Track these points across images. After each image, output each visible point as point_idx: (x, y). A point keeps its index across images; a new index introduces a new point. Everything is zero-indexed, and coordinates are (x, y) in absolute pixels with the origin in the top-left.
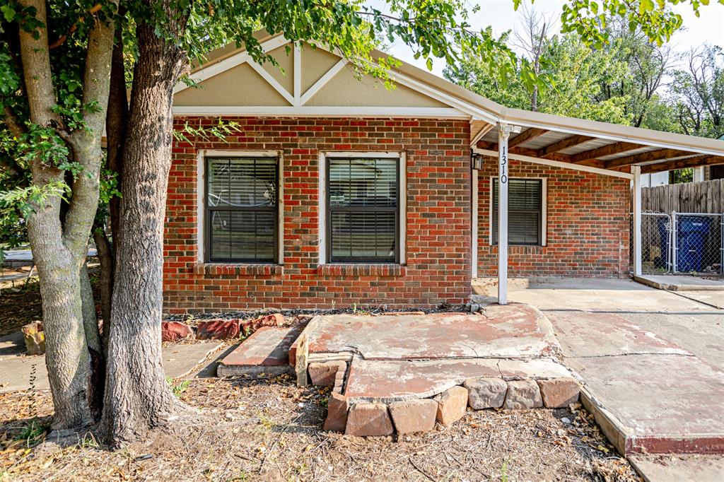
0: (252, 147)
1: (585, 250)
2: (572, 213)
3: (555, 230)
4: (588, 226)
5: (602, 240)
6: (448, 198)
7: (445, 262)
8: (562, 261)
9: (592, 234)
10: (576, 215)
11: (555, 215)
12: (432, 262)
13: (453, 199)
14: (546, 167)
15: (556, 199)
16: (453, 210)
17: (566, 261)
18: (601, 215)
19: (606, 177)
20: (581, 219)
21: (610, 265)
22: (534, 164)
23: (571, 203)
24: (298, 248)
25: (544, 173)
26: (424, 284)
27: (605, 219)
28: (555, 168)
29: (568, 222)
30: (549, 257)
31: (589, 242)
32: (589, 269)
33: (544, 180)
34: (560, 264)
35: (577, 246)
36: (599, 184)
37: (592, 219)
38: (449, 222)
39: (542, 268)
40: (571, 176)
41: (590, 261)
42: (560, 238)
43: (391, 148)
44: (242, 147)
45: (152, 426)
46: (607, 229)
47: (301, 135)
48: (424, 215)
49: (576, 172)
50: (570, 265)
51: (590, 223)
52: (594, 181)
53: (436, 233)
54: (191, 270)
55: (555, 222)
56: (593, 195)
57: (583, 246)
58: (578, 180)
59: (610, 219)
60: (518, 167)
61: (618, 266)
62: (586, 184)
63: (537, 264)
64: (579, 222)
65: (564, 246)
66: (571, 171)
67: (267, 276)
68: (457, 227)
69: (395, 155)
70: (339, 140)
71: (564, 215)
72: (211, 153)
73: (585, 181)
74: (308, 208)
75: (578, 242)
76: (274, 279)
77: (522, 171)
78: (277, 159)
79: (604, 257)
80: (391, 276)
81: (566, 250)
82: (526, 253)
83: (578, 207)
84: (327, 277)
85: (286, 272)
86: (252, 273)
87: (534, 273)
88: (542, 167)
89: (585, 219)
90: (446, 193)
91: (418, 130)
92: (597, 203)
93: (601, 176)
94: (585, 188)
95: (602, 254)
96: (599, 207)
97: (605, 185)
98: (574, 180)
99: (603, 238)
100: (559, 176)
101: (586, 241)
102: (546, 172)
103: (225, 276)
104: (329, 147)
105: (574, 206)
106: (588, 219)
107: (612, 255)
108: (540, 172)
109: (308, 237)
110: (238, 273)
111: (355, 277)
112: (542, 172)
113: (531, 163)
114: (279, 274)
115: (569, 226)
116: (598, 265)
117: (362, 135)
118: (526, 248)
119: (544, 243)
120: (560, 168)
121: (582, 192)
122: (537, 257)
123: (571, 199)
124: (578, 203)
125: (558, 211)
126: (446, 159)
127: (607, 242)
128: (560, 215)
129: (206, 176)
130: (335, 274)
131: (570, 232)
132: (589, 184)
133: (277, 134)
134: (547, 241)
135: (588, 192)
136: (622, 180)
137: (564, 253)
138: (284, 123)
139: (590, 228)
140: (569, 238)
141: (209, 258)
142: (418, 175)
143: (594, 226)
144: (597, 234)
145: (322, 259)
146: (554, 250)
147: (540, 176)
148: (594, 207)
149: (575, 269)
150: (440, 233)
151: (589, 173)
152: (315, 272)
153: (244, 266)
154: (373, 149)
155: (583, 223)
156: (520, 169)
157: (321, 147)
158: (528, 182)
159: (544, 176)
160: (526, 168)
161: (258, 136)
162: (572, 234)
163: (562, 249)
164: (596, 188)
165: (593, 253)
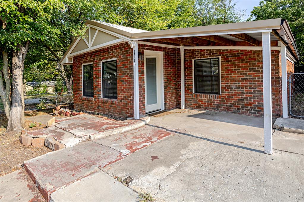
1: (245, 98)
2: (236, 76)
3: (225, 86)
4: (247, 83)
5: (257, 92)
7: (127, 99)
8: (230, 104)
9: (250, 88)
10: (238, 76)
11: (225, 77)
12: (124, 99)
14: (219, 50)
15: (226, 68)
17: (233, 104)
18: (256, 76)
20: (241, 79)
22: (213, 50)
23: (235, 70)
25: (218, 54)
26: (122, 108)
28: (225, 50)
29: (233, 81)
30: (222, 101)
31: (247, 93)
32: (248, 110)
34: (229, 106)
35: (240, 95)
36: (254, 57)
37: (249, 79)
38: (128, 83)
39: (219, 107)
40: (235, 54)
41: (248, 105)
42: (229, 90)
49: (237, 51)
50: (235, 106)
51: (248, 81)
52: (250, 55)
55: (225, 81)
56: (250, 64)
57: (243, 95)
58: (239, 56)
60: (204, 53)
62: (244, 57)
63: (216, 105)
64: (240, 81)
65: (231, 95)
66: (234, 51)
68: (130, 85)
71: (231, 77)
74: (98, 80)
75: (240, 93)
76: (92, 102)
77: (207, 55)
79: (258, 103)
81: (232, 97)
82: (210, 98)
83: (240, 72)
85: (94, 100)
88: (217, 51)
89: (244, 79)
92: (252, 69)
94: (244, 60)
95: (257, 101)
96: (254, 71)
98: (236, 56)
99: (258, 91)
100: (227, 55)
101: (246, 92)
102: (219, 53)
105: (237, 71)
106: (247, 79)
108: (215, 54)
110: (86, 100)
111: (106, 103)
112: (217, 53)
113: (211, 50)
115: (234, 84)
116: (254, 108)
118: (210, 95)
119: (221, 93)
120: (227, 50)
121: (242, 62)
122: (216, 100)
123: (235, 67)
124: (239, 69)
125: (227, 75)
128: (228, 77)
130: (102, 102)
131: (235, 87)
132: (246, 57)
134: (222, 92)
135: (246, 62)
137: (231, 99)
139: (248, 85)
140: (234, 90)
143: (251, 83)
144: (253, 88)
146: (225, 97)
147: (216, 56)
148: (251, 71)
149: (239, 109)
151: (247, 50)
155: (243, 81)
156: (206, 54)
158: (212, 60)
160: (208, 53)
162: (236, 88)
163: (230, 97)
164: (252, 59)
165: (251, 100)
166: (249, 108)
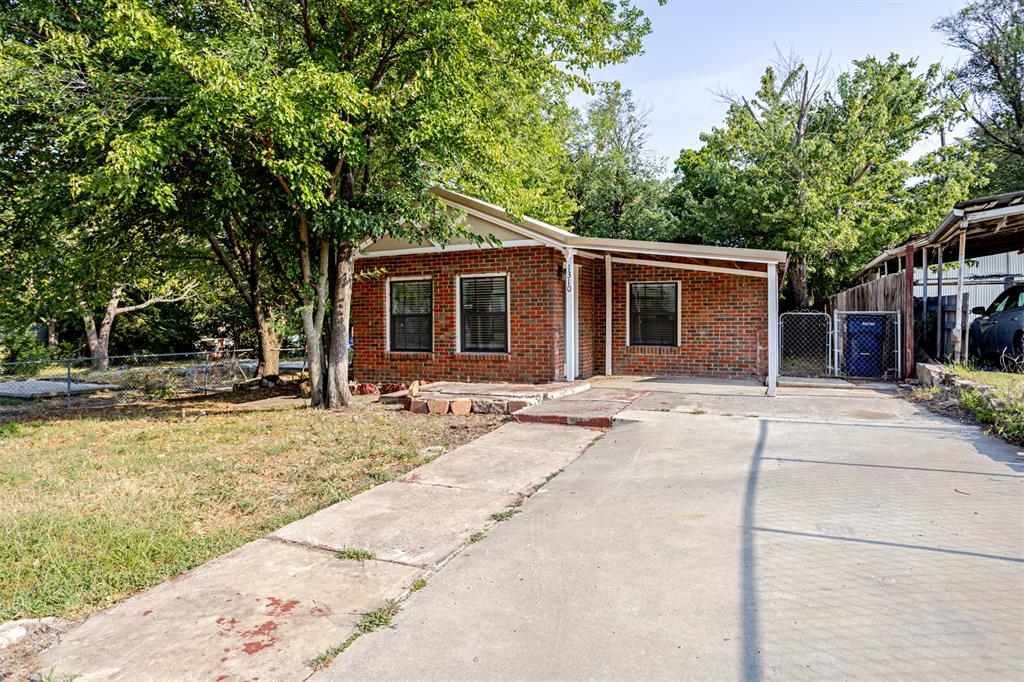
0: (416, 274)
1: (720, 350)
2: (706, 315)
3: (689, 331)
4: (723, 327)
5: (739, 342)
6: (539, 304)
7: (537, 351)
8: (696, 361)
9: (728, 335)
10: (710, 316)
11: (689, 316)
12: (528, 351)
13: (541, 304)
14: (679, 270)
15: (691, 301)
16: (542, 313)
17: (700, 361)
18: (737, 315)
19: (742, 277)
20: (715, 319)
21: (747, 366)
22: (667, 268)
23: (705, 304)
24: (442, 342)
25: (679, 276)
26: (522, 368)
27: (741, 319)
28: (689, 271)
29: (702, 323)
30: (683, 357)
31: (724, 343)
32: (725, 370)
33: (680, 283)
34: (694, 365)
35: (711, 347)
36: (735, 285)
37: (727, 319)
38: (539, 321)
39: (676, 368)
40: (705, 279)
41: (725, 362)
42: (694, 339)
43: (499, 270)
44: (410, 274)
45: (342, 404)
46: (744, 330)
47: (444, 264)
48: (522, 317)
49: (710, 273)
50: (704, 365)
51: (725, 323)
52: (729, 281)
53: (530, 330)
54: (382, 356)
55: (689, 324)
56: (728, 296)
57: (717, 346)
58: (711, 282)
59: (746, 319)
60: (652, 272)
61: (755, 367)
62: (720, 285)
63: (672, 364)
64: (713, 323)
65: (698, 346)
66: (704, 273)
67: (424, 360)
68: (545, 325)
69: (504, 274)
70: (466, 266)
71: (697, 316)
72: (394, 279)
73: (720, 281)
74: (449, 314)
75: (712, 343)
76: (429, 362)
77: (656, 276)
78: (431, 281)
79: (740, 358)
80: (500, 362)
81: (700, 350)
82: (660, 353)
83: (713, 308)
84: (460, 361)
85: (436, 357)
86: (415, 358)
87: (669, 372)
88: (675, 270)
89: (718, 320)
90: (536, 300)
91: (517, 255)
92: (732, 304)
93: (736, 276)
94: (719, 289)
95: (738, 354)
96: (734, 308)
97: (741, 285)
98: (707, 281)
99: (739, 339)
100: (693, 278)
101: (721, 341)
103: (401, 360)
104: (461, 271)
105: (707, 307)
106: (723, 319)
107: (749, 357)
108: (673, 275)
109: (448, 334)
110: (407, 358)
111: (477, 361)
112: (676, 275)
113: (663, 268)
114: (431, 359)
115: (703, 327)
116: (734, 366)
117: (481, 261)
118: (660, 349)
119: (679, 344)
120: (692, 271)
121: (716, 293)
122: (671, 357)
123: (705, 300)
124: (712, 304)
125: (690, 312)
126: (537, 275)
127: (744, 343)
128: (694, 316)
129: (391, 295)
130: (464, 360)
131: (704, 333)
132: (723, 285)
133: (429, 265)
134: (683, 342)
135: (723, 293)
136: (759, 279)
137: (698, 354)
138: (434, 256)
139: (725, 329)
140: (703, 339)
141: (393, 348)
142: (518, 288)
143: (729, 327)
144: (732, 335)
145: (458, 350)
146: (689, 350)
147: (674, 279)
148: (729, 308)
150: (533, 330)
151: (724, 274)
152: (452, 358)
153: (412, 353)
154: (488, 270)
155: (717, 324)
156: (654, 274)
157: (456, 272)
158: (664, 285)
159: (678, 279)
160: (659, 273)
161: (419, 266)
162: (706, 335)
163: (696, 350)
164: (732, 289)
165: (728, 354)
166: (726, 366)
